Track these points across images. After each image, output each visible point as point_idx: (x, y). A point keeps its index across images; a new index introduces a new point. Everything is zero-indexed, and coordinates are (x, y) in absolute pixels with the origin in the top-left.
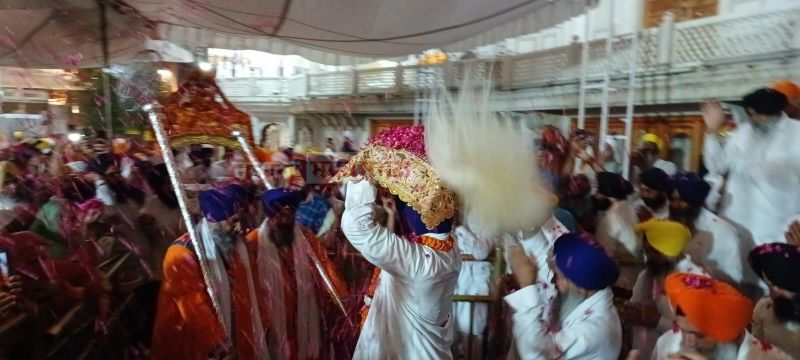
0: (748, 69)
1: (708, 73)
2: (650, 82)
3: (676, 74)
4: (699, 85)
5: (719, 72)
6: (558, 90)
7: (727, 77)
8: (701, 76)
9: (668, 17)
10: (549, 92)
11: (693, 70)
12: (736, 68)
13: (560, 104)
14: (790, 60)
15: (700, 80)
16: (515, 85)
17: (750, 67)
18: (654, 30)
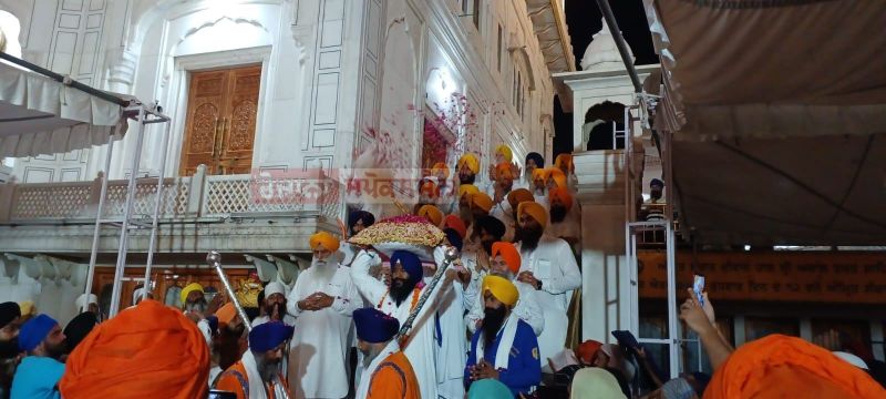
0: (268, 224)
1: (234, 225)
2: (178, 229)
3: (206, 223)
4: (226, 236)
5: (243, 225)
6: (74, 231)
7: (251, 231)
8: (228, 227)
9: (201, 168)
10: (62, 232)
11: (222, 221)
12: (258, 223)
13: (75, 247)
14: (303, 220)
15: (228, 231)
16: (14, 220)
17: (271, 222)
18: (186, 179)
